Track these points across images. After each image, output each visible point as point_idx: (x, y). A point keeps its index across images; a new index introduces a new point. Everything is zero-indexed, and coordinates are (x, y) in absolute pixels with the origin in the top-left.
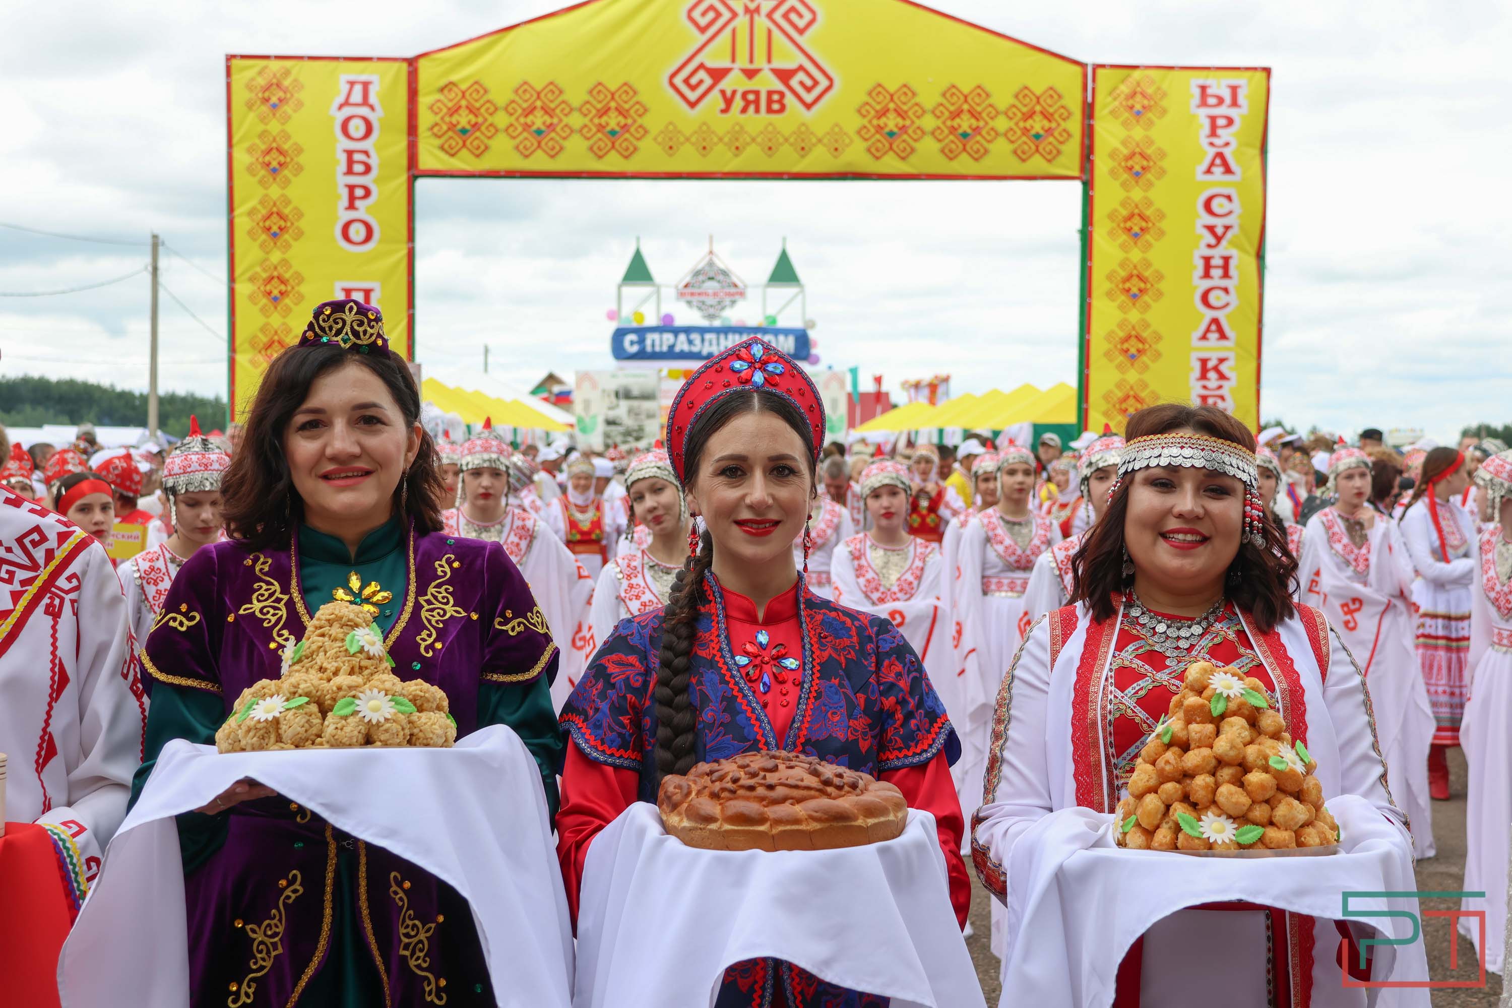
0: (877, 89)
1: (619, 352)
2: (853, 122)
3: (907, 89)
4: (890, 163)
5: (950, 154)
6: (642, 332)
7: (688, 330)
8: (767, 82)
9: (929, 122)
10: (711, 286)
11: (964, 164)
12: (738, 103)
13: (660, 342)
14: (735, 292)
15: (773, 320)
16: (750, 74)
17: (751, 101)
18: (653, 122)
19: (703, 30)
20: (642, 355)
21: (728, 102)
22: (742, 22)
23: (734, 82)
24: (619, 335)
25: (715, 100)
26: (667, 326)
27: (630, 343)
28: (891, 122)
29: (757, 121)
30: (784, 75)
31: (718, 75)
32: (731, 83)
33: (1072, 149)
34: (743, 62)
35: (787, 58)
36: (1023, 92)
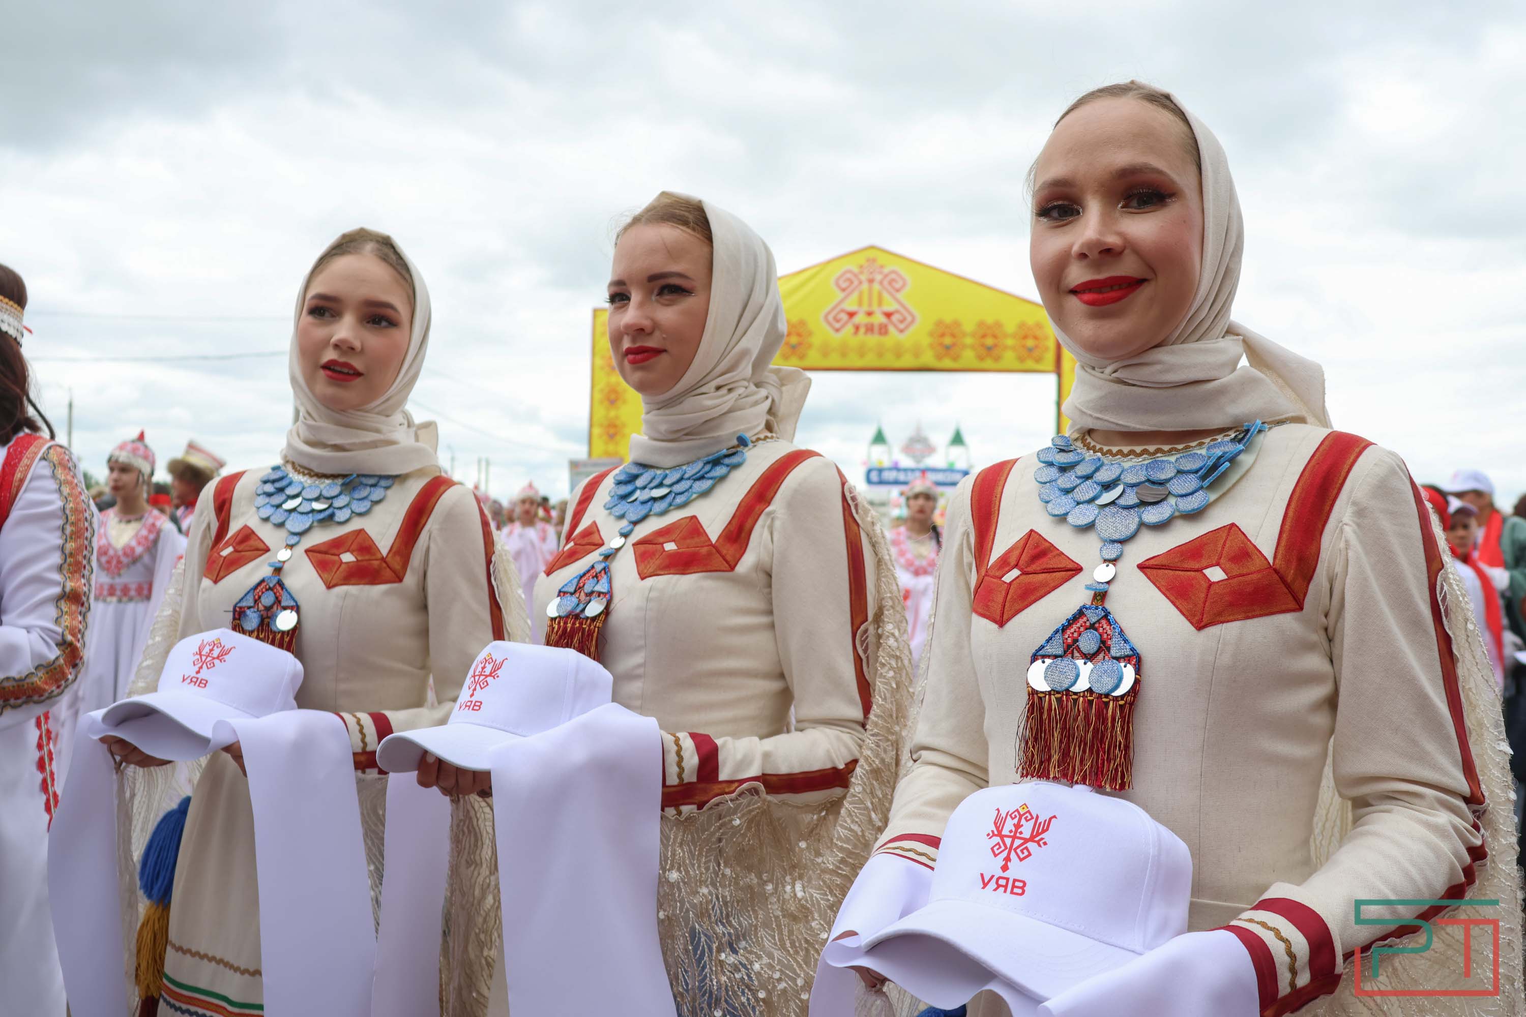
0: (939, 323)
1: (869, 481)
2: (926, 341)
3: (957, 324)
4: (947, 363)
5: (981, 358)
6: (880, 471)
7: (905, 470)
8: (878, 319)
9: (969, 341)
10: (918, 446)
11: (989, 363)
12: (862, 330)
13: (890, 476)
14: (930, 449)
15: (952, 464)
16: (870, 314)
17: (870, 329)
18: (816, 340)
19: (843, 290)
20: (881, 482)
21: (857, 328)
22: (865, 286)
23: (860, 319)
24: (869, 472)
25: (849, 329)
26: (896, 468)
27: (874, 476)
28: (948, 341)
29: (873, 340)
30: (888, 315)
31: (851, 315)
32: (858, 319)
33: (1050, 356)
34: (865, 308)
35: (890, 306)
36: (1022, 325)
